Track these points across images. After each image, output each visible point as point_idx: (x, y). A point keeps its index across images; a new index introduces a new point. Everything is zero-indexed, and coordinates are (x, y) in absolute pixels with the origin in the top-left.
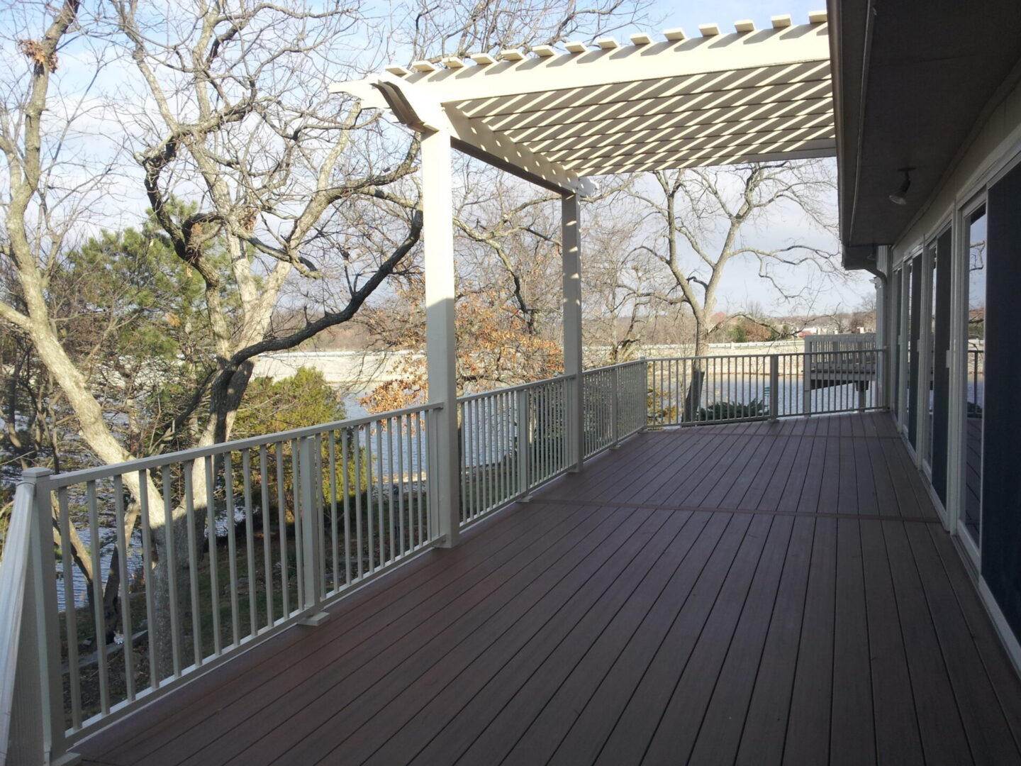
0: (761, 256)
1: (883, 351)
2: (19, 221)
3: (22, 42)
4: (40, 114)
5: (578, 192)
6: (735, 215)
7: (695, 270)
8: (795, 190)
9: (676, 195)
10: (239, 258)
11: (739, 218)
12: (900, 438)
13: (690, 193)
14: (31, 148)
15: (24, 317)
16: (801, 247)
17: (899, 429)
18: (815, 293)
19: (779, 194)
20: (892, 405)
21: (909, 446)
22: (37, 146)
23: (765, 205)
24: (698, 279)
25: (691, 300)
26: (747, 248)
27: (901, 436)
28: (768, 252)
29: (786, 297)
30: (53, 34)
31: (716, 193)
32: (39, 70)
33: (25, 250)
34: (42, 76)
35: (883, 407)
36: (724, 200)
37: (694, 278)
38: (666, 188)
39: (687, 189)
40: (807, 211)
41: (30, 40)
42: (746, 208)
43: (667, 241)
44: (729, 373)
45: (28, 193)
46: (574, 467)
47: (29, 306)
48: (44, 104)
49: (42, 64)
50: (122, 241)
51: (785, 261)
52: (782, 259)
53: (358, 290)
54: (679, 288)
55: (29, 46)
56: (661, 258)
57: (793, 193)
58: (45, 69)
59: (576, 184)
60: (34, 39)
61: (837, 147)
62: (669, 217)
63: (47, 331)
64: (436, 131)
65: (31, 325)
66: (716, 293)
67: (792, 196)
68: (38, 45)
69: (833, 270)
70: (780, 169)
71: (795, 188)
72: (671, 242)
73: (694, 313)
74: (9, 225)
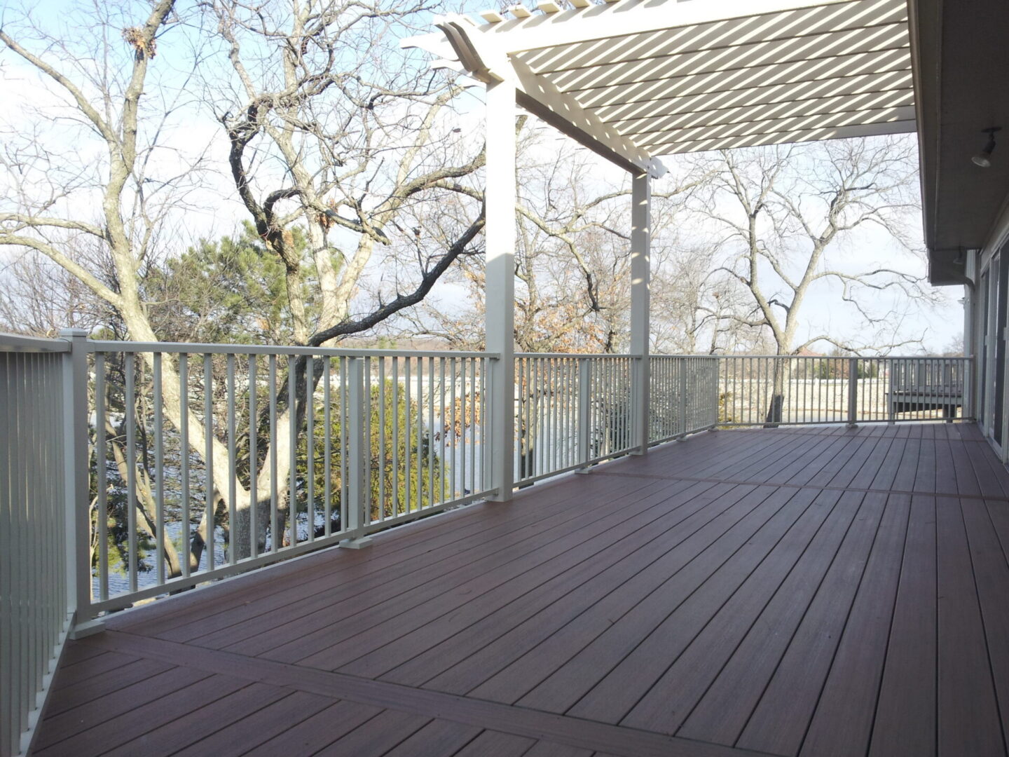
0: (845, 279)
1: (970, 360)
2: (115, 201)
3: (125, 30)
4: (138, 98)
5: (649, 171)
6: (818, 237)
7: (777, 293)
8: (881, 213)
9: (758, 215)
10: (321, 249)
11: (823, 241)
12: (987, 442)
13: (772, 212)
14: (128, 130)
15: (116, 296)
16: (886, 271)
17: (985, 434)
18: (901, 317)
19: (866, 216)
20: (978, 416)
21: (995, 444)
22: (134, 129)
23: (850, 228)
24: (779, 301)
25: (772, 322)
26: (831, 270)
27: (987, 439)
28: (852, 276)
29: (871, 321)
30: (153, 21)
31: (799, 216)
32: (140, 56)
33: (119, 229)
34: (141, 62)
35: (969, 418)
36: (805, 221)
37: (775, 301)
38: (748, 208)
39: (770, 208)
40: (894, 235)
41: (132, 28)
42: (830, 230)
43: (749, 264)
44: (812, 410)
45: (124, 175)
46: (638, 449)
47: (121, 284)
48: (142, 89)
49: (142, 50)
50: (218, 250)
51: (870, 286)
52: (867, 283)
53: (429, 270)
54: (760, 311)
55: (132, 33)
56: (742, 279)
57: (879, 216)
58: (145, 56)
59: (648, 163)
60: (137, 28)
61: (917, 119)
62: (751, 238)
63: (136, 309)
64: (501, 81)
65: (122, 303)
66: (798, 315)
67: (878, 219)
68: (139, 31)
69: (920, 295)
70: (865, 191)
71: (881, 211)
72: (752, 262)
73: (775, 335)
74: (106, 205)
